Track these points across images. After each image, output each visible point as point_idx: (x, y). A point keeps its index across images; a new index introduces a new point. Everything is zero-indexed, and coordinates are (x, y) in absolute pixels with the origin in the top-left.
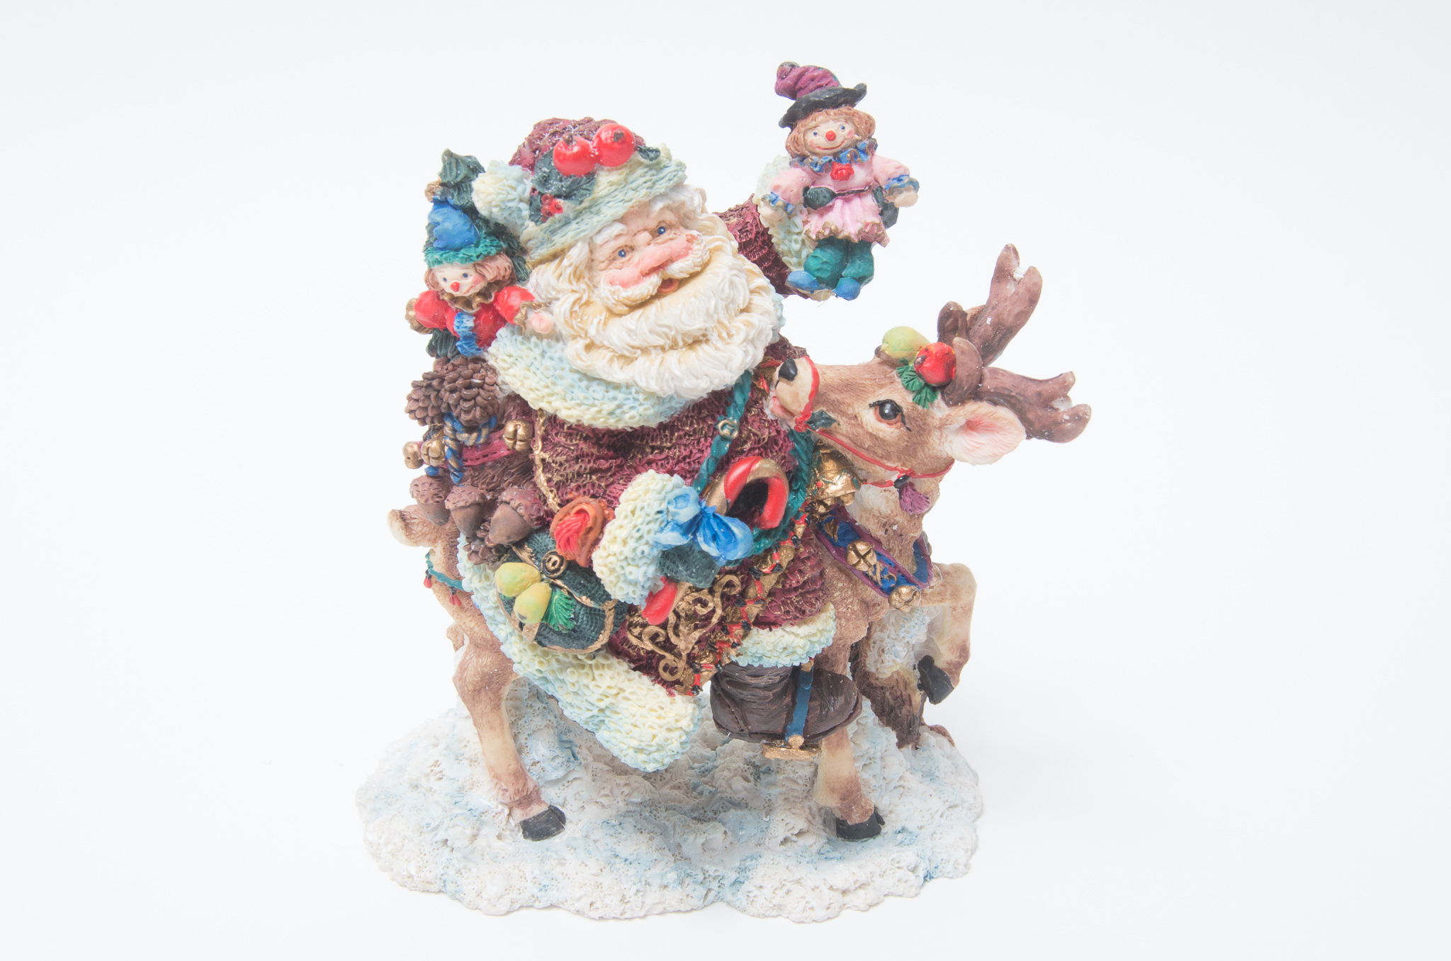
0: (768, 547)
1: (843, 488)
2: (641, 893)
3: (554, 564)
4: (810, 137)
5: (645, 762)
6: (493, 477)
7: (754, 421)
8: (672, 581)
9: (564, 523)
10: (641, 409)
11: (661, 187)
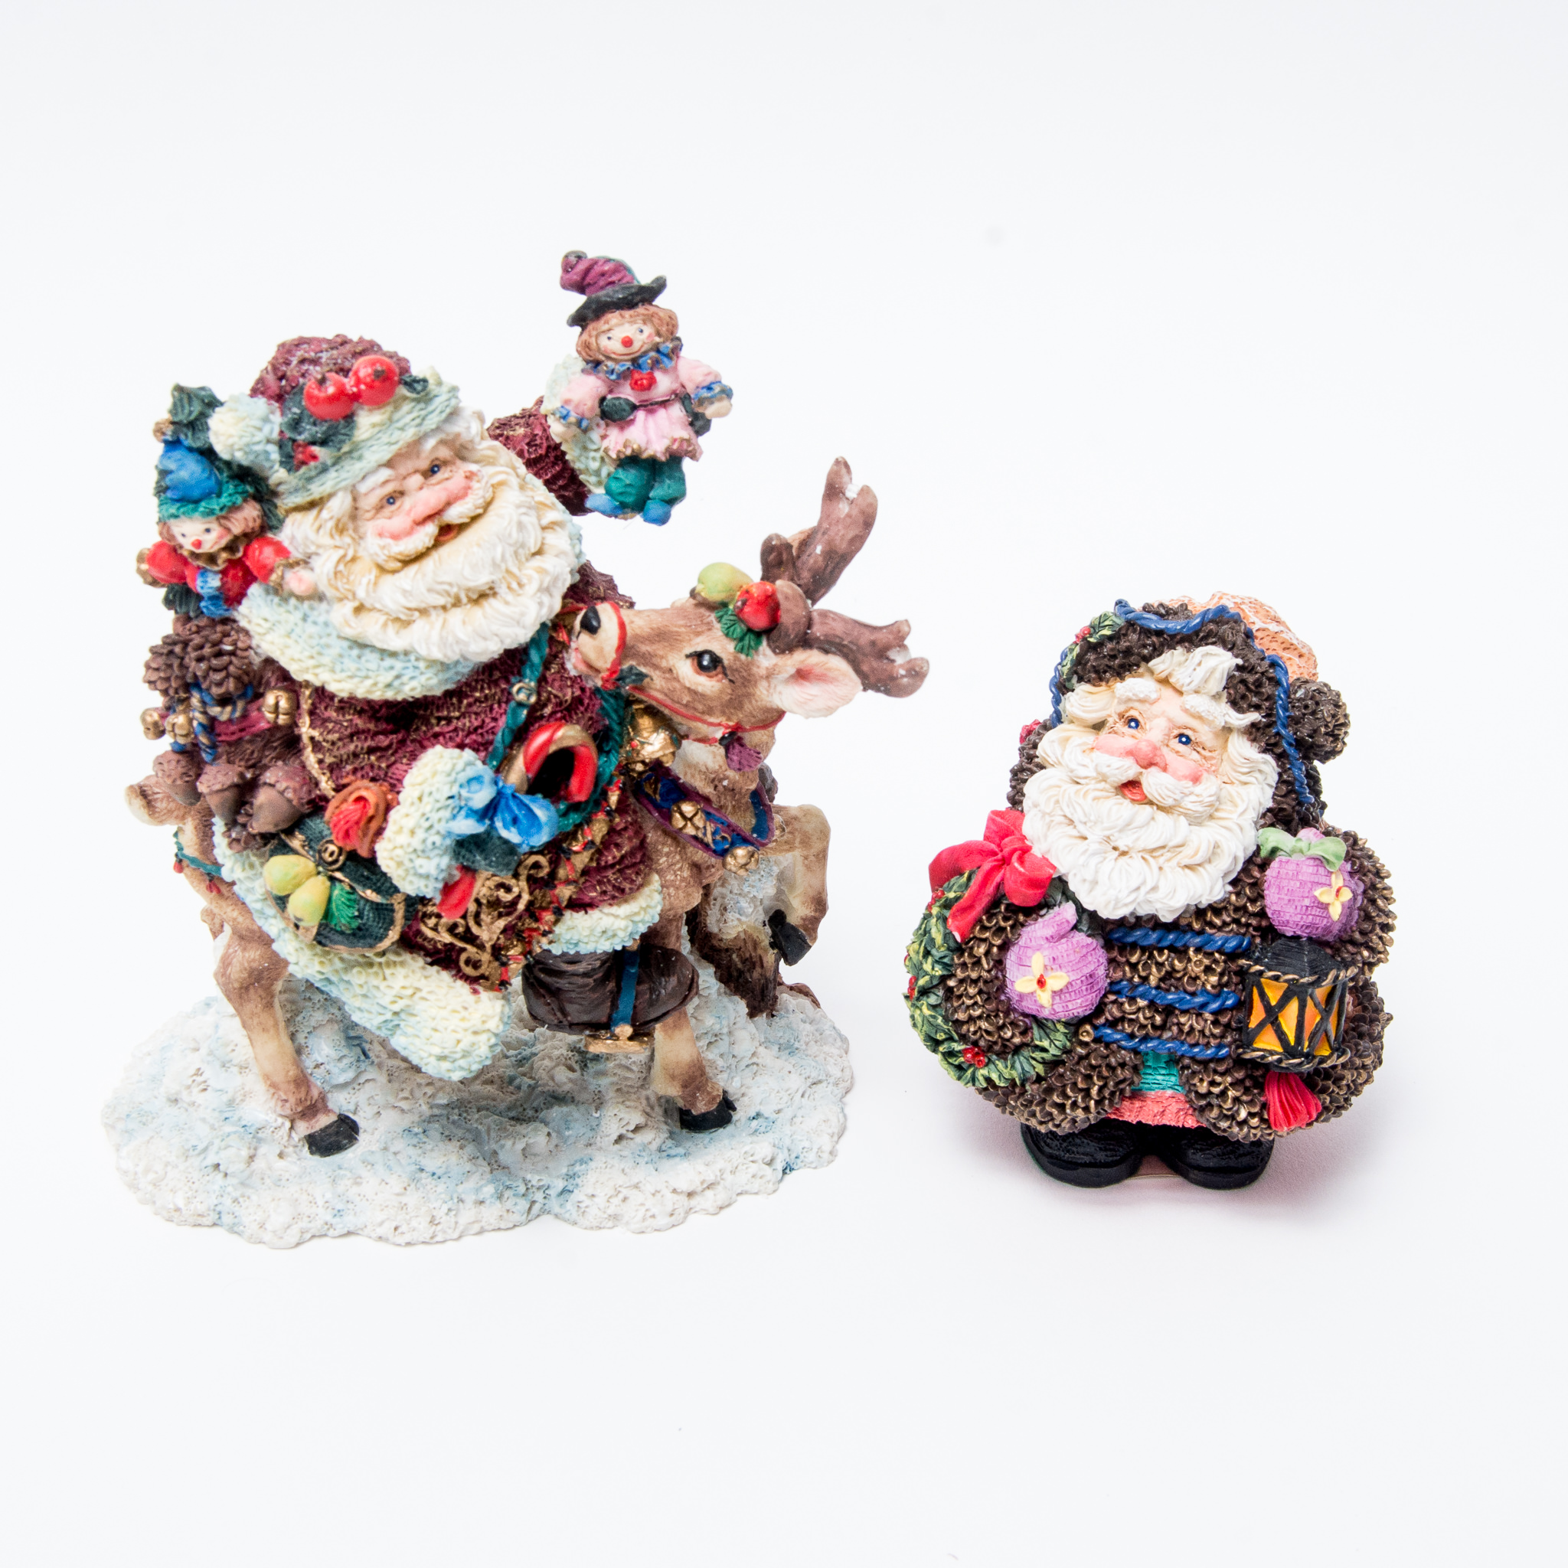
0: (578, 822)
1: (662, 748)
2: (454, 1213)
3: (332, 854)
4: (604, 342)
5: (449, 1070)
6: (252, 753)
7: (554, 680)
8: (469, 871)
9: (341, 813)
10: (423, 679)
11: (432, 422)
